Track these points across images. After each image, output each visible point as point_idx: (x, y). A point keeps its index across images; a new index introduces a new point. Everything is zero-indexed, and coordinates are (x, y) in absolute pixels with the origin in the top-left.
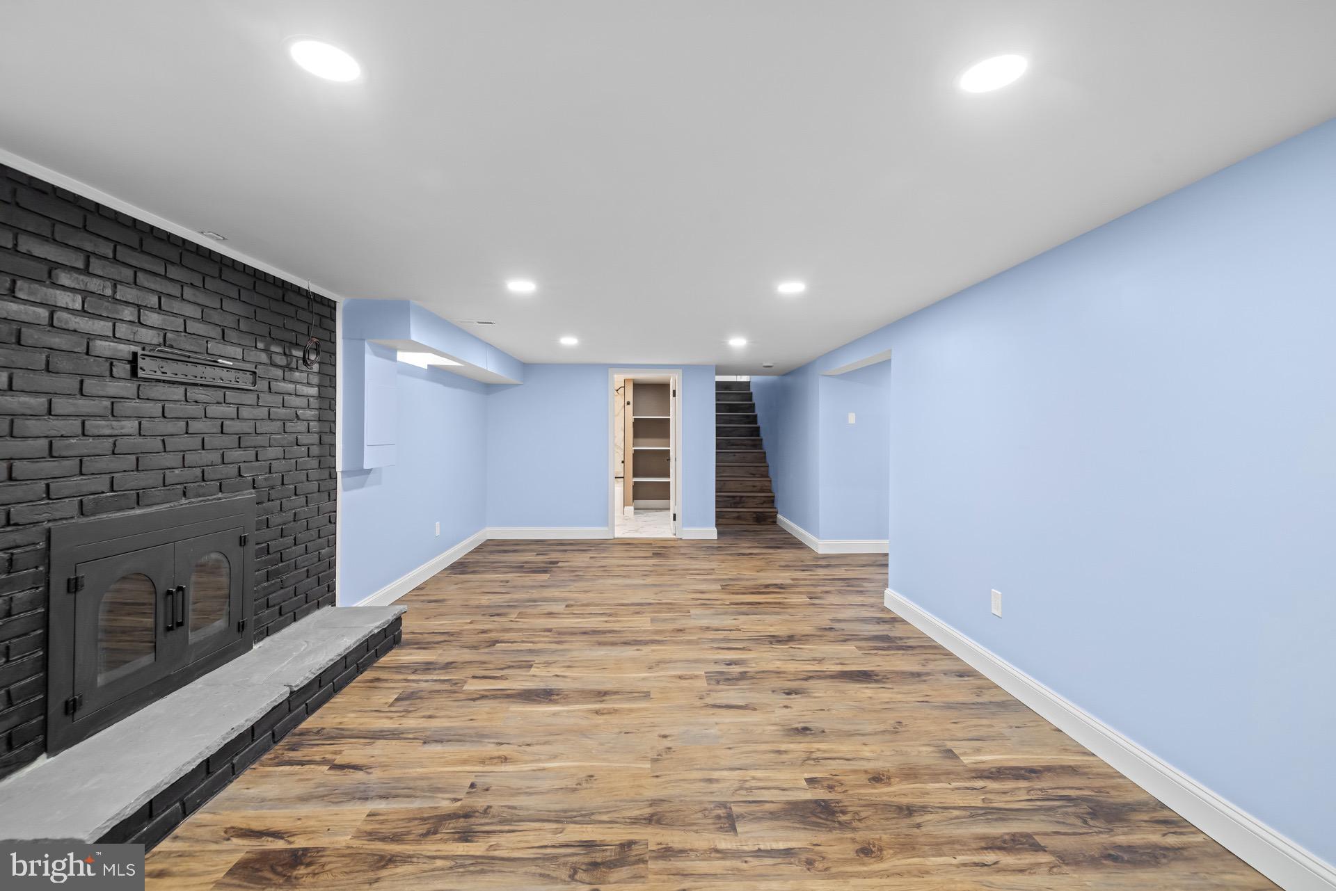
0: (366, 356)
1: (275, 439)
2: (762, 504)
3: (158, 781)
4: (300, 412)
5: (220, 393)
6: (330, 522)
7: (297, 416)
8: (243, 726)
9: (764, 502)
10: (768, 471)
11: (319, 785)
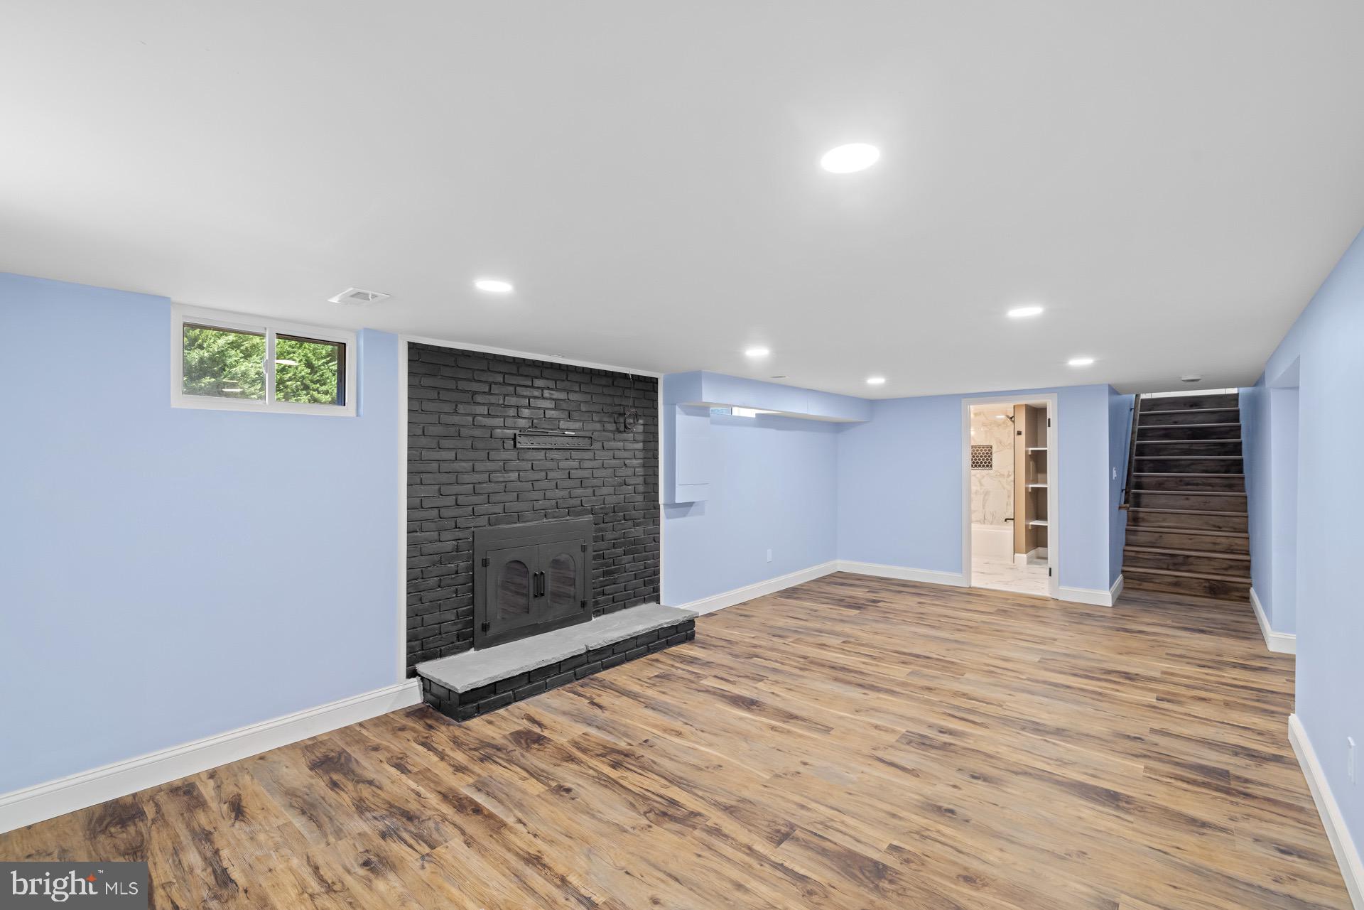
0: (677, 416)
1: (608, 482)
2: (1226, 569)
3: (497, 674)
4: (627, 462)
5: (568, 453)
6: (654, 541)
7: (625, 465)
8: (550, 661)
9: (1231, 567)
10: (1246, 524)
11: (578, 710)
